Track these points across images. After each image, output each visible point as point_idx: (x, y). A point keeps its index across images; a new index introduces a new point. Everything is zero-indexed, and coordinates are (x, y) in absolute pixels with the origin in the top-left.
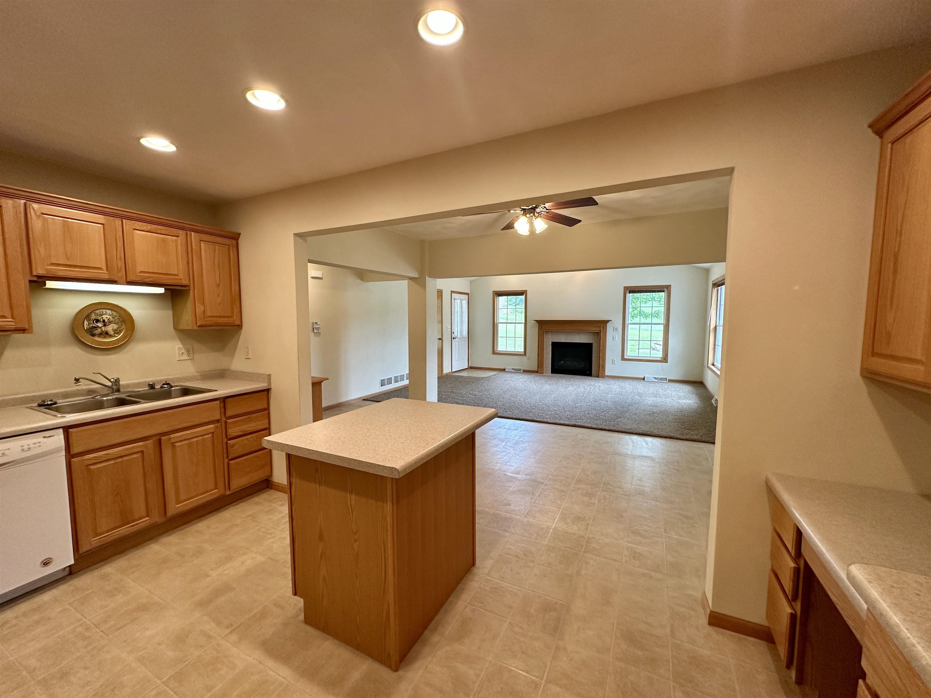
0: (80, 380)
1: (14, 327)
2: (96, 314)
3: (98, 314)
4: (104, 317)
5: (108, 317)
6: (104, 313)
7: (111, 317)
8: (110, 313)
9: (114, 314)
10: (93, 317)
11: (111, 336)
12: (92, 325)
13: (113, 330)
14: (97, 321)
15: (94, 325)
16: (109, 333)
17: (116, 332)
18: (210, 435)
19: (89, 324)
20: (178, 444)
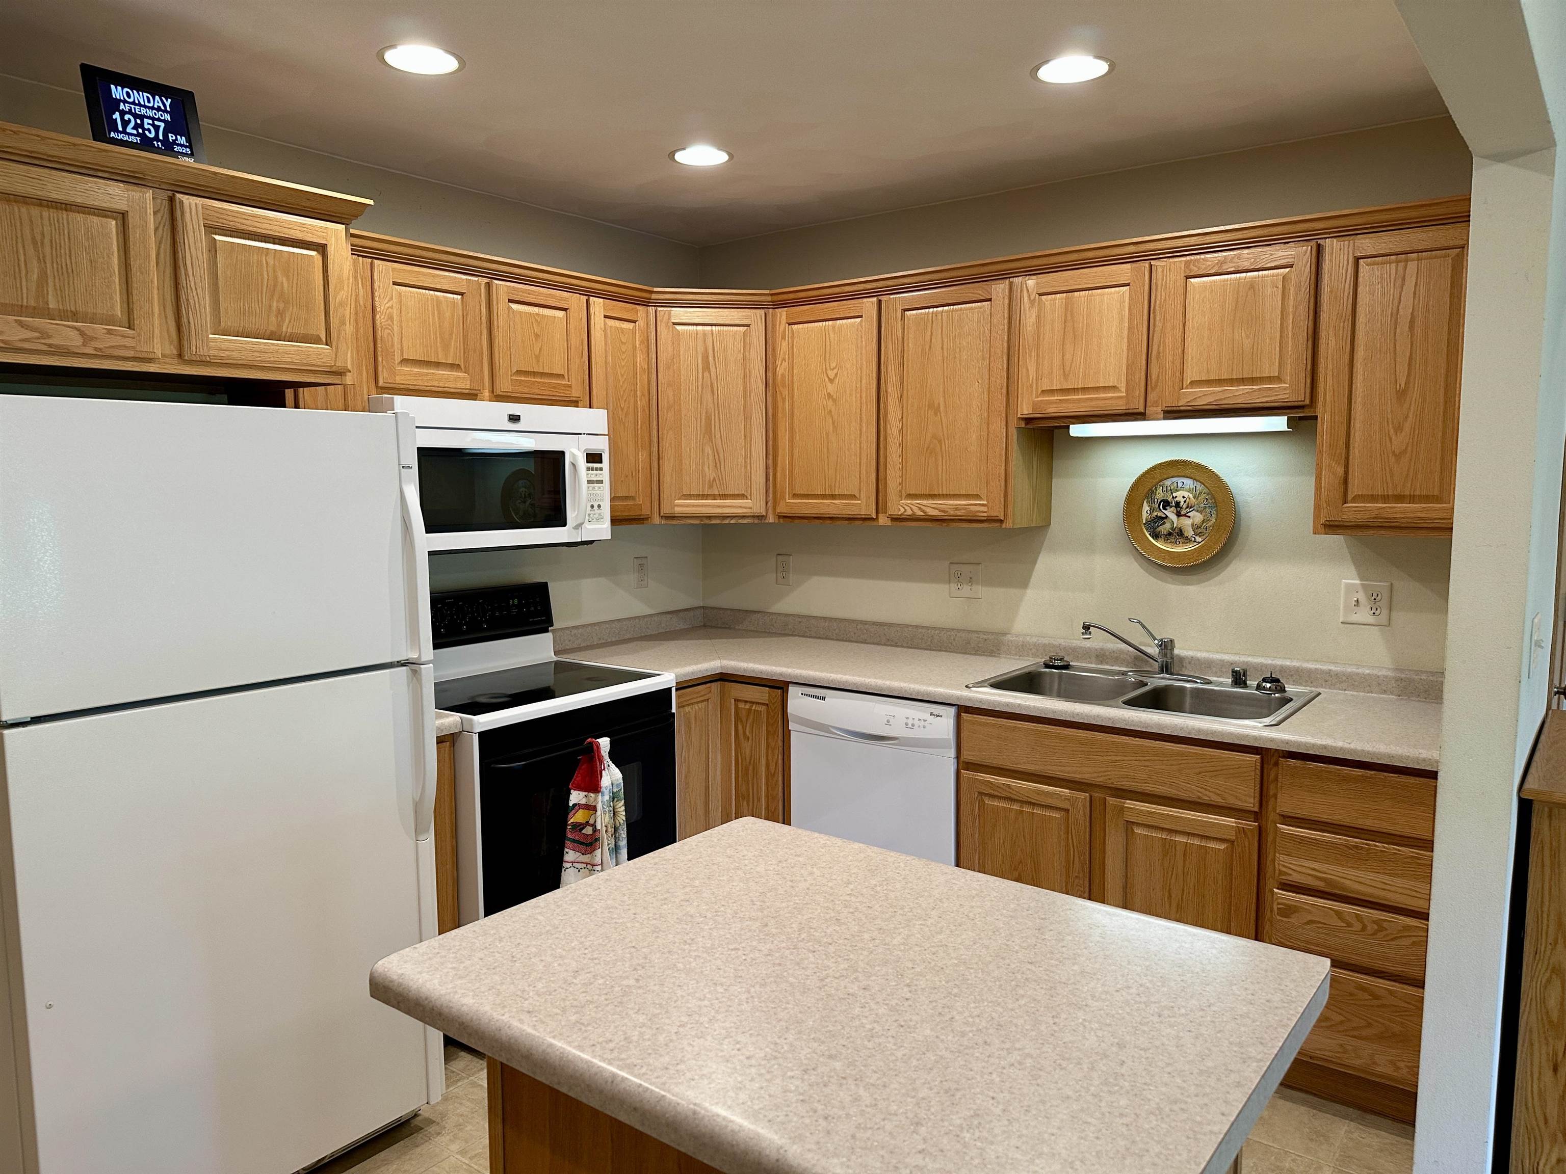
0: (1092, 629)
1: (985, 514)
2: (1165, 489)
3: (1169, 488)
4: (1179, 495)
5: (1186, 494)
6: (1180, 485)
7: (1191, 496)
8: (1191, 487)
9: (1199, 487)
10: (1160, 495)
11: (1187, 540)
12: (1156, 514)
13: (1192, 525)
14: (1166, 504)
15: (1160, 514)
16: (1186, 534)
17: (1200, 530)
18: (1222, 846)
19: (1152, 510)
20: (1138, 831)
